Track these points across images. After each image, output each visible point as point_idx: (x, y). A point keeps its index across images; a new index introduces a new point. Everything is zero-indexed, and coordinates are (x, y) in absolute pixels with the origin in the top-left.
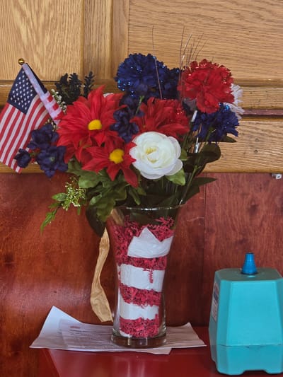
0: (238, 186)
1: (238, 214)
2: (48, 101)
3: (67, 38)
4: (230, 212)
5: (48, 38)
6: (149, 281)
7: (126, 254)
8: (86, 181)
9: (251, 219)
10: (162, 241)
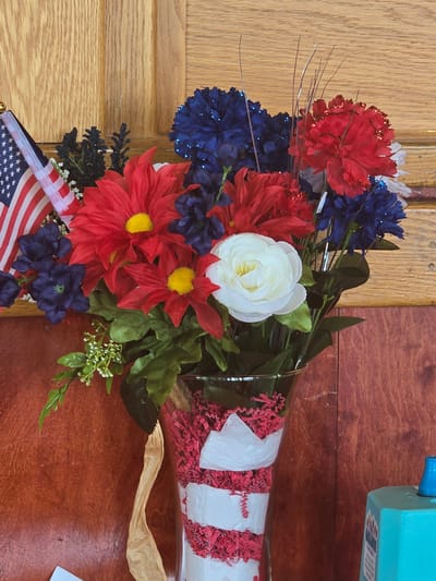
0: (399, 331)
1: (399, 385)
2: (50, 180)
3: (74, 61)
4: (384, 381)
5: (37, 63)
6: (241, 514)
7: (197, 464)
8: (124, 330)
9: (423, 393)
10: (263, 437)
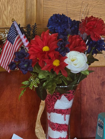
0: (96, 73)
1: (96, 86)
2: (24, 38)
4: (93, 85)
6: (64, 120)
8: (42, 75)
9: (102, 88)
10: (70, 101)
